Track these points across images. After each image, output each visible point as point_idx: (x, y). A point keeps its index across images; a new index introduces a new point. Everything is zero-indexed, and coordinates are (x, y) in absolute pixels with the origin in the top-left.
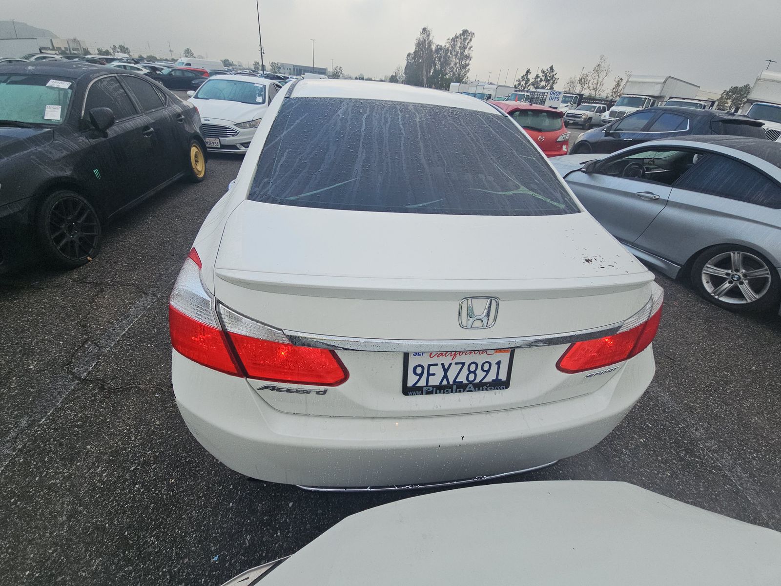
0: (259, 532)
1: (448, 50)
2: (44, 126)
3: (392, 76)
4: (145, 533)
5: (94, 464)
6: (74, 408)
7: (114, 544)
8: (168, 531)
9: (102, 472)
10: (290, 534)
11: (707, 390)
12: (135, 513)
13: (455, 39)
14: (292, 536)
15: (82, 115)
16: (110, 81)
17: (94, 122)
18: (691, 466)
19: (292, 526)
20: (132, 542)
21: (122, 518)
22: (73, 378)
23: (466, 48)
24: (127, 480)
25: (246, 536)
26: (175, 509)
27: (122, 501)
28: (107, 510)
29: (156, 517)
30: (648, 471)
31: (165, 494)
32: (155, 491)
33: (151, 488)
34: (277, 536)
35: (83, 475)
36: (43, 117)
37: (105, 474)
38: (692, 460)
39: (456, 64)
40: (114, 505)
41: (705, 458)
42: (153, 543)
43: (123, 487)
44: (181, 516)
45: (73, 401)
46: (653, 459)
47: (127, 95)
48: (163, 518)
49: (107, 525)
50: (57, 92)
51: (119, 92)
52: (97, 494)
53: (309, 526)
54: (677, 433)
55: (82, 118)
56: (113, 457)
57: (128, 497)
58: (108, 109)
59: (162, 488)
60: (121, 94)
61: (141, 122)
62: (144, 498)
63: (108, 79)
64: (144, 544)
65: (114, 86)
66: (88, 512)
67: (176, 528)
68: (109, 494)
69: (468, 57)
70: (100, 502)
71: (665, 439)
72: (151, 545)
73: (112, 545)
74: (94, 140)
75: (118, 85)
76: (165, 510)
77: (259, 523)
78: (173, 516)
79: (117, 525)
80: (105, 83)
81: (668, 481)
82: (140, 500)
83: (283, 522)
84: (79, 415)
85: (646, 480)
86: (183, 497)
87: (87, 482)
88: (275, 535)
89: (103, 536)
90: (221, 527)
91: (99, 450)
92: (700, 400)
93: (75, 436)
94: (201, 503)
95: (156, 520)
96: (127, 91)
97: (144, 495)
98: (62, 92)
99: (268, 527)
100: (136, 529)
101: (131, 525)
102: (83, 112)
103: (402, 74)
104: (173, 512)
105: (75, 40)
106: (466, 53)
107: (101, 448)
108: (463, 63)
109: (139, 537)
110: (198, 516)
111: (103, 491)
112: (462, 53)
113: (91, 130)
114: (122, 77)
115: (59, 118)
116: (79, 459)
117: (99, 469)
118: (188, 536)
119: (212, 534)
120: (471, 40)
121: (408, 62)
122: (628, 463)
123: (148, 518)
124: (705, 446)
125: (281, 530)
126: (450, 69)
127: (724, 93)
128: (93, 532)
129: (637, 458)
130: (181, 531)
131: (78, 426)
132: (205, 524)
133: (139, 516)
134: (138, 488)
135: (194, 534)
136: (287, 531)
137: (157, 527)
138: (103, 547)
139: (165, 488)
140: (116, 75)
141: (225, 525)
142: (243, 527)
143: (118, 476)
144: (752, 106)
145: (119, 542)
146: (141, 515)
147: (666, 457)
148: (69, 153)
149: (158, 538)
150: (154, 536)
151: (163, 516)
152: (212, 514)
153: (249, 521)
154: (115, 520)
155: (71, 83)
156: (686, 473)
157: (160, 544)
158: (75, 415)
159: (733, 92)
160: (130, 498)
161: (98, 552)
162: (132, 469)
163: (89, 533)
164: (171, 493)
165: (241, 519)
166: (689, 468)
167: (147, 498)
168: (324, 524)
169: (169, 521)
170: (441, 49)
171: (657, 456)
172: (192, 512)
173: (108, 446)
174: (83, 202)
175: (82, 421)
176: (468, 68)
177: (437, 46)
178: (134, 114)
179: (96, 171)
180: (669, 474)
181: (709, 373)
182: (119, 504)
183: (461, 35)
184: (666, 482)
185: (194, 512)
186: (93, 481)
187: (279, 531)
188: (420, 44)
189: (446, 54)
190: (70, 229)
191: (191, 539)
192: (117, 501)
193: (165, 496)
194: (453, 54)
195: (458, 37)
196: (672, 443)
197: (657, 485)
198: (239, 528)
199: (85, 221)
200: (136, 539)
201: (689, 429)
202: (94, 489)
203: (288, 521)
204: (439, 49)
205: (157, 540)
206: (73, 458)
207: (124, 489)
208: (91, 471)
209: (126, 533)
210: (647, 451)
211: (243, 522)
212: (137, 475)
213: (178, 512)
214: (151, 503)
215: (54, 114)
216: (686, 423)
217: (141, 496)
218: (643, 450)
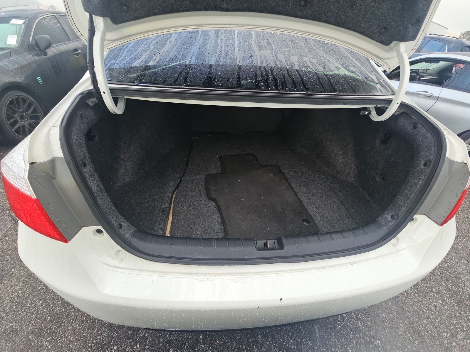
0: (124, 344)
2: (6, 49)
4: (42, 338)
5: (15, 283)
6: (8, 241)
7: (22, 344)
8: (58, 338)
9: (19, 289)
10: (147, 347)
11: (466, 235)
12: (37, 322)
14: (148, 349)
15: (31, 40)
16: (51, 18)
17: (37, 45)
18: (456, 295)
19: (149, 340)
20: (33, 344)
21: (28, 325)
22: (11, 219)
24: (34, 297)
25: (113, 347)
26: (64, 322)
27: (30, 313)
28: (19, 318)
29: (51, 327)
30: (425, 300)
31: (59, 310)
32: (53, 306)
33: (50, 304)
34: (137, 347)
35: (7, 290)
36: (6, 44)
37: (21, 291)
38: (456, 290)
40: (24, 315)
41: (466, 288)
42: (47, 347)
43: (31, 302)
44: (68, 328)
45: (8, 236)
46: (429, 291)
47: (63, 28)
48: (55, 328)
49: (19, 329)
50: (16, 27)
51: (56, 26)
52: (14, 306)
53: (162, 340)
54: (446, 269)
55: (30, 43)
56: (27, 278)
57: (33, 310)
58: (48, 36)
59: (58, 305)
60: (58, 27)
61: (72, 46)
62: (44, 312)
63: (50, 17)
64: (41, 347)
65: (53, 22)
66: (8, 318)
67: (64, 337)
68: (22, 306)
70: (15, 312)
71: (437, 274)
72: (45, 348)
73: (21, 344)
74: (38, 57)
75: (57, 21)
76: (58, 322)
77: (124, 337)
78: (63, 327)
79: (25, 330)
80: (47, 20)
81: (440, 307)
82: (42, 313)
83: (143, 336)
84: (11, 247)
85: (424, 307)
86: (72, 313)
87: (9, 296)
88: (135, 347)
89: (16, 337)
90: (95, 339)
91: (19, 273)
92: (461, 243)
93: (6, 261)
94: (84, 318)
95: (50, 329)
96: (62, 25)
97: (44, 309)
98: (18, 27)
99: (131, 340)
100: (37, 335)
101: (33, 331)
102: (31, 39)
104: (62, 324)
105: (52, 6)
107: (21, 272)
109: (38, 341)
110: (80, 328)
111: (18, 304)
113: (36, 50)
114: (59, 16)
115: (15, 43)
116: (6, 278)
117: (18, 287)
118: (71, 344)
119: (89, 344)
122: (411, 293)
123: (45, 327)
124: (465, 279)
125: (140, 343)
127: (462, 34)
128: (10, 333)
129: (417, 289)
130: (67, 340)
131: (8, 255)
132: (85, 335)
133: (39, 325)
134: (41, 304)
135: (75, 343)
136: (144, 344)
137: (51, 334)
138: (15, 345)
139: (60, 305)
140: (55, 15)
141: (99, 337)
142: (112, 339)
143: (29, 294)
145: (25, 343)
146: (40, 325)
147: (438, 289)
148: (19, 66)
149: (50, 343)
150: (48, 341)
151: (55, 327)
152: (90, 328)
153: (117, 335)
154: (24, 326)
155: (24, 21)
156: (452, 301)
157: (51, 348)
158: (8, 246)
159: (467, 34)
160: (35, 311)
161: (12, 347)
162: (39, 288)
163: (7, 333)
164: (63, 309)
165: (111, 333)
166: (454, 297)
167: (46, 312)
168: (173, 339)
169: (59, 331)
171: (432, 288)
172: (76, 325)
173: (25, 271)
174: (30, 99)
175: (11, 251)
178: (67, 41)
179: (39, 78)
180: (440, 302)
181: (467, 223)
182: (27, 315)
184: (438, 308)
185: (78, 325)
186: (13, 295)
187: (139, 344)
190: (22, 117)
191: (73, 347)
192: (26, 312)
193: (58, 311)
196: (442, 277)
197: (432, 311)
198: (109, 340)
199: (32, 112)
200: (36, 342)
201: (454, 266)
202: (13, 302)
203: (146, 335)
205: (50, 345)
206: (3, 277)
207: (31, 303)
208: (12, 288)
209: (30, 337)
210: (425, 284)
211: (113, 335)
212: (42, 294)
213: (66, 324)
214: (48, 316)
215: (12, 41)
216: (452, 262)
217: (43, 310)
218: (422, 283)
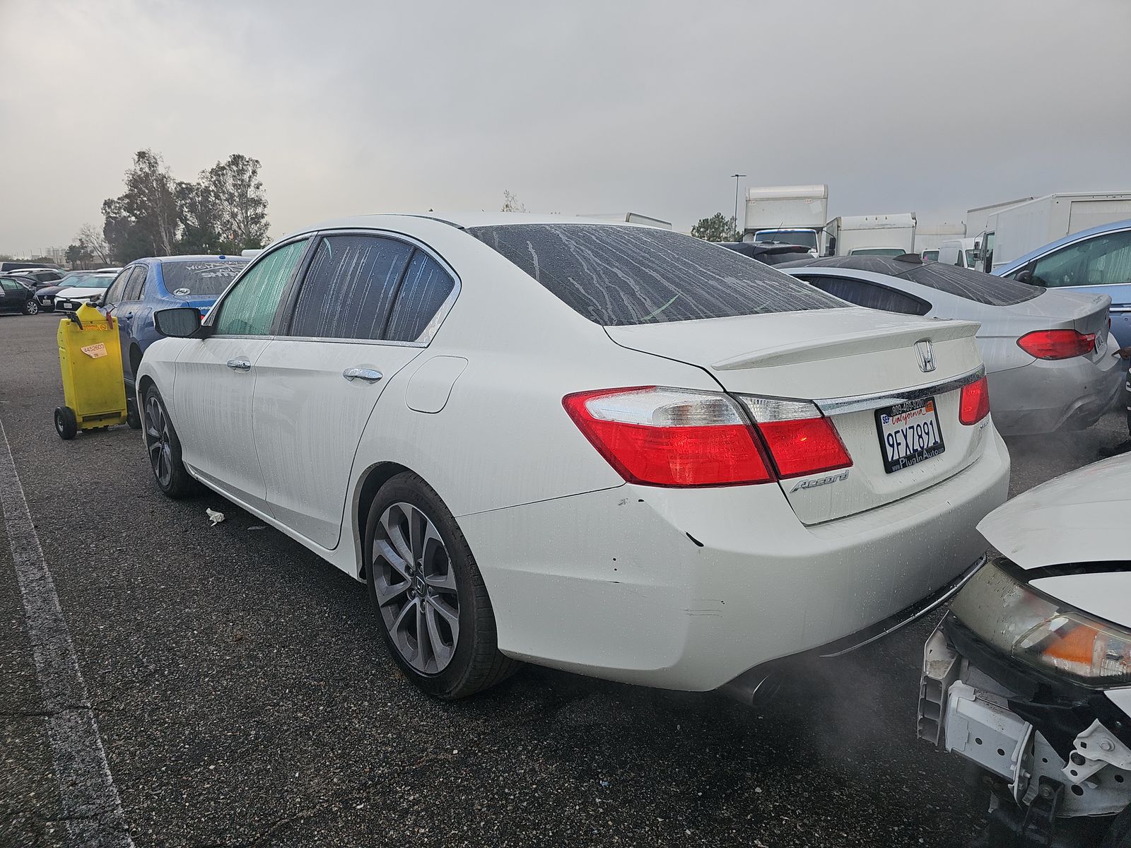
1: (207, 190)
3: (71, 248)
13: (218, 171)
23: (249, 186)
39: (234, 215)
69: (257, 202)
103: (99, 242)
106: (251, 193)
108: (250, 212)
112: (243, 195)
120: (254, 172)
121: (109, 217)
126: (224, 224)
144: (755, 237)
170: (190, 189)
176: (263, 221)
177: (180, 184)
183: (229, 164)
188: (137, 182)
189: (206, 199)
194: (223, 197)
195: (223, 168)
204: (185, 190)
